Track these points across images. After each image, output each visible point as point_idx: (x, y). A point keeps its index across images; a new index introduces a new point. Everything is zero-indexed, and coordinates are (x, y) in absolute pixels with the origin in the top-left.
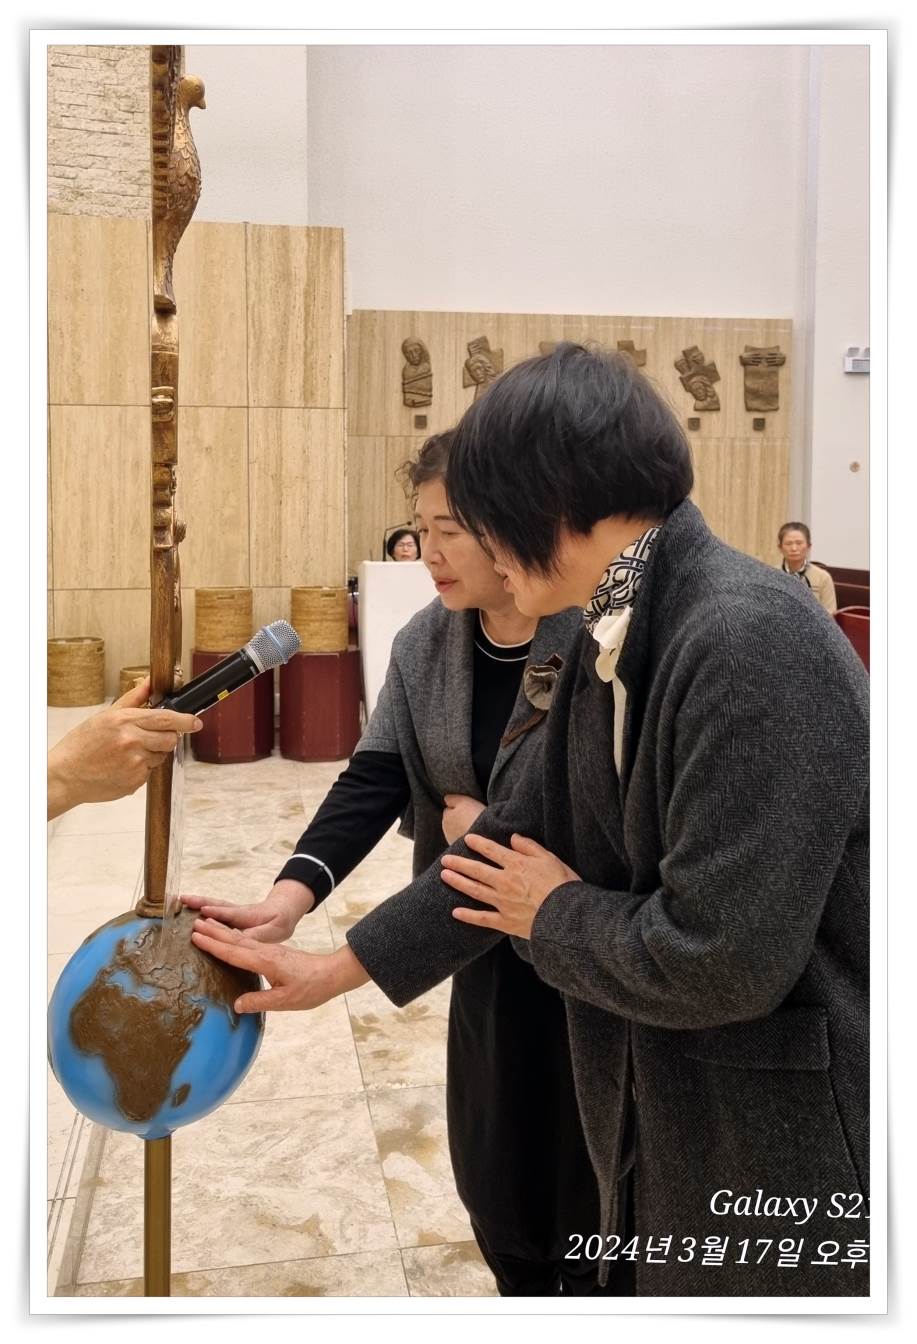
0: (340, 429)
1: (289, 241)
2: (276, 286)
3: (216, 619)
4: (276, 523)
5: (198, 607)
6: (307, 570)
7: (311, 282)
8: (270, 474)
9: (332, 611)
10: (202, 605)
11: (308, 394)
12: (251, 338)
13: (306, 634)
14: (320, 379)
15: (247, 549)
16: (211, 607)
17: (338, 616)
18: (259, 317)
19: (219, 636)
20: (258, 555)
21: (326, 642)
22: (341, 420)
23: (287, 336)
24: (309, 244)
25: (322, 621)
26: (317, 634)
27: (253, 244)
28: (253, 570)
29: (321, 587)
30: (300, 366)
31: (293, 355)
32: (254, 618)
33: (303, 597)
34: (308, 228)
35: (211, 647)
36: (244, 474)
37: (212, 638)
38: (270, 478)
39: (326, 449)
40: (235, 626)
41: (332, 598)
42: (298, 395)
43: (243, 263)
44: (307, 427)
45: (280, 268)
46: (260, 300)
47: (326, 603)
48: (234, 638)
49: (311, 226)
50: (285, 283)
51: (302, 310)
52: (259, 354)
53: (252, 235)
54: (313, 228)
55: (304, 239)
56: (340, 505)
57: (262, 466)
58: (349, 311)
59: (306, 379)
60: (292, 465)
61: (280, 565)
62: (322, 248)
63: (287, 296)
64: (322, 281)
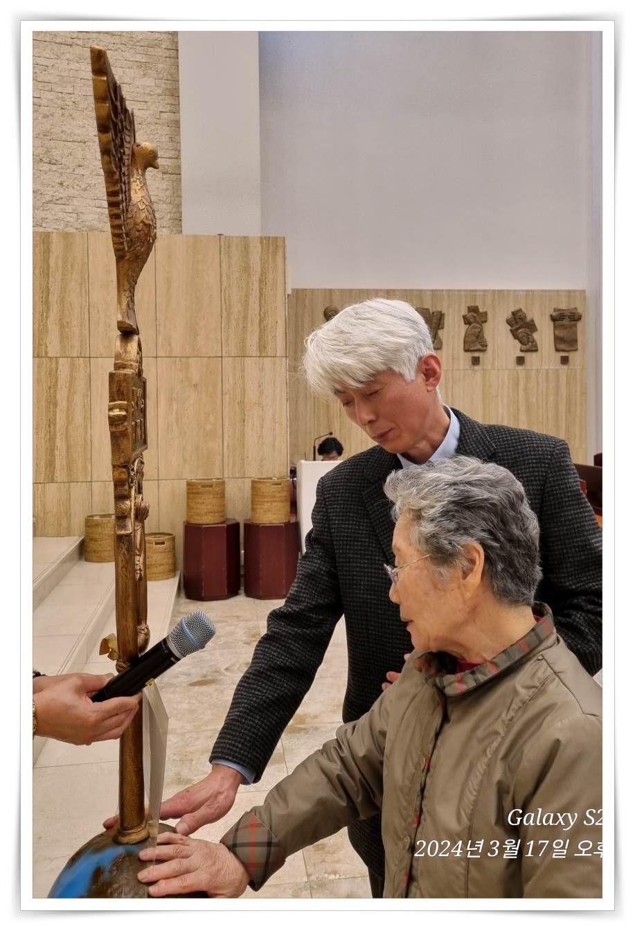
0: (284, 370)
1: (249, 247)
2: (240, 276)
3: (200, 501)
4: (241, 435)
5: (188, 493)
6: (262, 466)
7: (263, 274)
8: (237, 401)
9: (278, 495)
10: (191, 492)
11: (262, 347)
12: (224, 311)
13: (262, 511)
14: (270, 337)
15: (221, 452)
16: (198, 493)
17: (283, 498)
18: (229, 296)
19: (203, 513)
20: (228, 457)
21: (275, 516)
22: (284, 364)
23: (248, 309)
24: (262, 247)
25: (272, 502)
26: (269, 511)
27: (225, 249)
28: (226, 468)
29: (271, 478)
30: (256, 328)
31: (252, 322)
32: (226, 499)
33: (259, 485)
34: (261, 237)
35: (197, 520)
36: (219, 402)
37: (198, 515)
38: (237, 404)
39: (274, 384)
40: (213, 506)
41: (280, 486)
42: (255, 349)
43: (217, 261)
44: (262, 369)
45: (243, 264)
46: (230, 285)
47: (275, 490)
48: (213, 514)
49: (263, 236)
50: (246, 274)
51: (258, 291)
52: (228, 322)
53: (224, 242)
54: (265, 237)
55: (259, 245)
56: (284, 421)
57: (232, 396)
58: (289, 292)
59: (260, 339)
60: (252, 394)
61: (244, 463)
62: (271, 250)
63: (248, 282)
64: (271, 272)
